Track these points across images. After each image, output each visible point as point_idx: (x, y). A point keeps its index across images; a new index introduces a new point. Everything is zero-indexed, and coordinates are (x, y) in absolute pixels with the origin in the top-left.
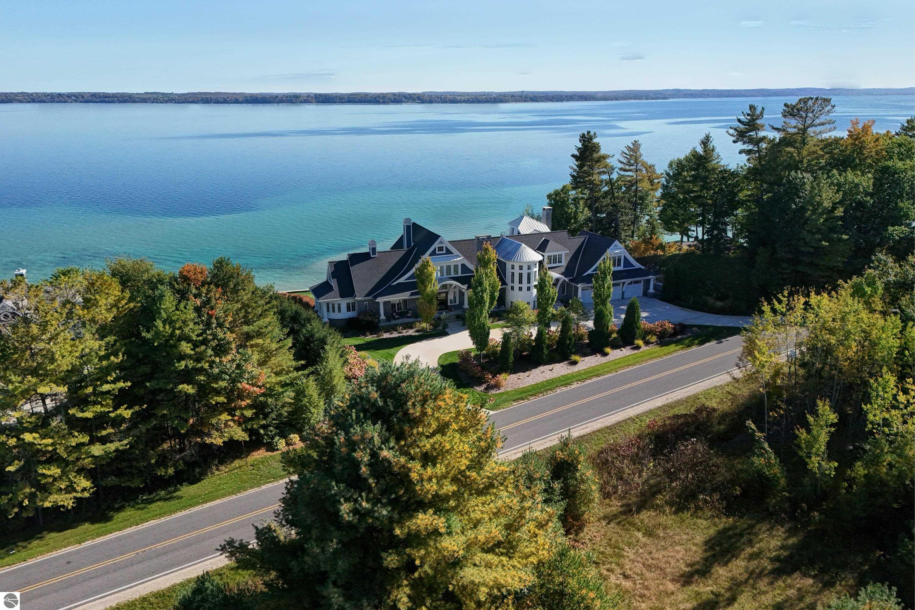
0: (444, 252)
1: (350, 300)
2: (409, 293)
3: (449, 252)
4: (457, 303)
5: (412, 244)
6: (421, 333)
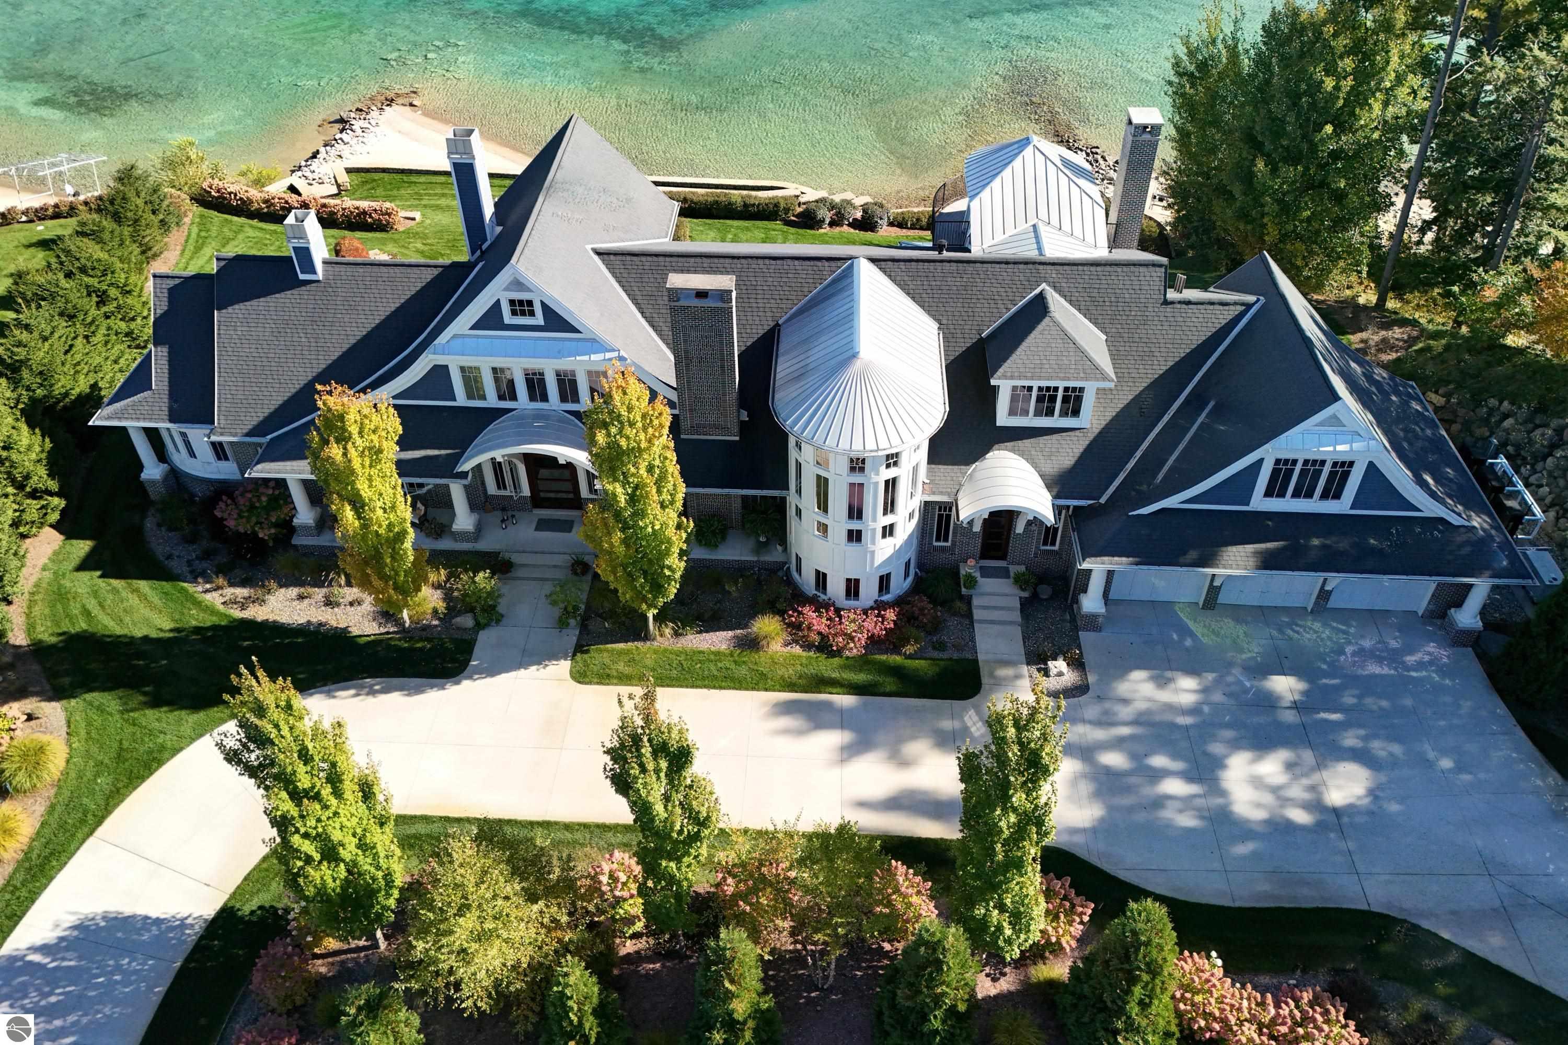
0: (539, 319)
5: (493, 232)
6: (388, 633)
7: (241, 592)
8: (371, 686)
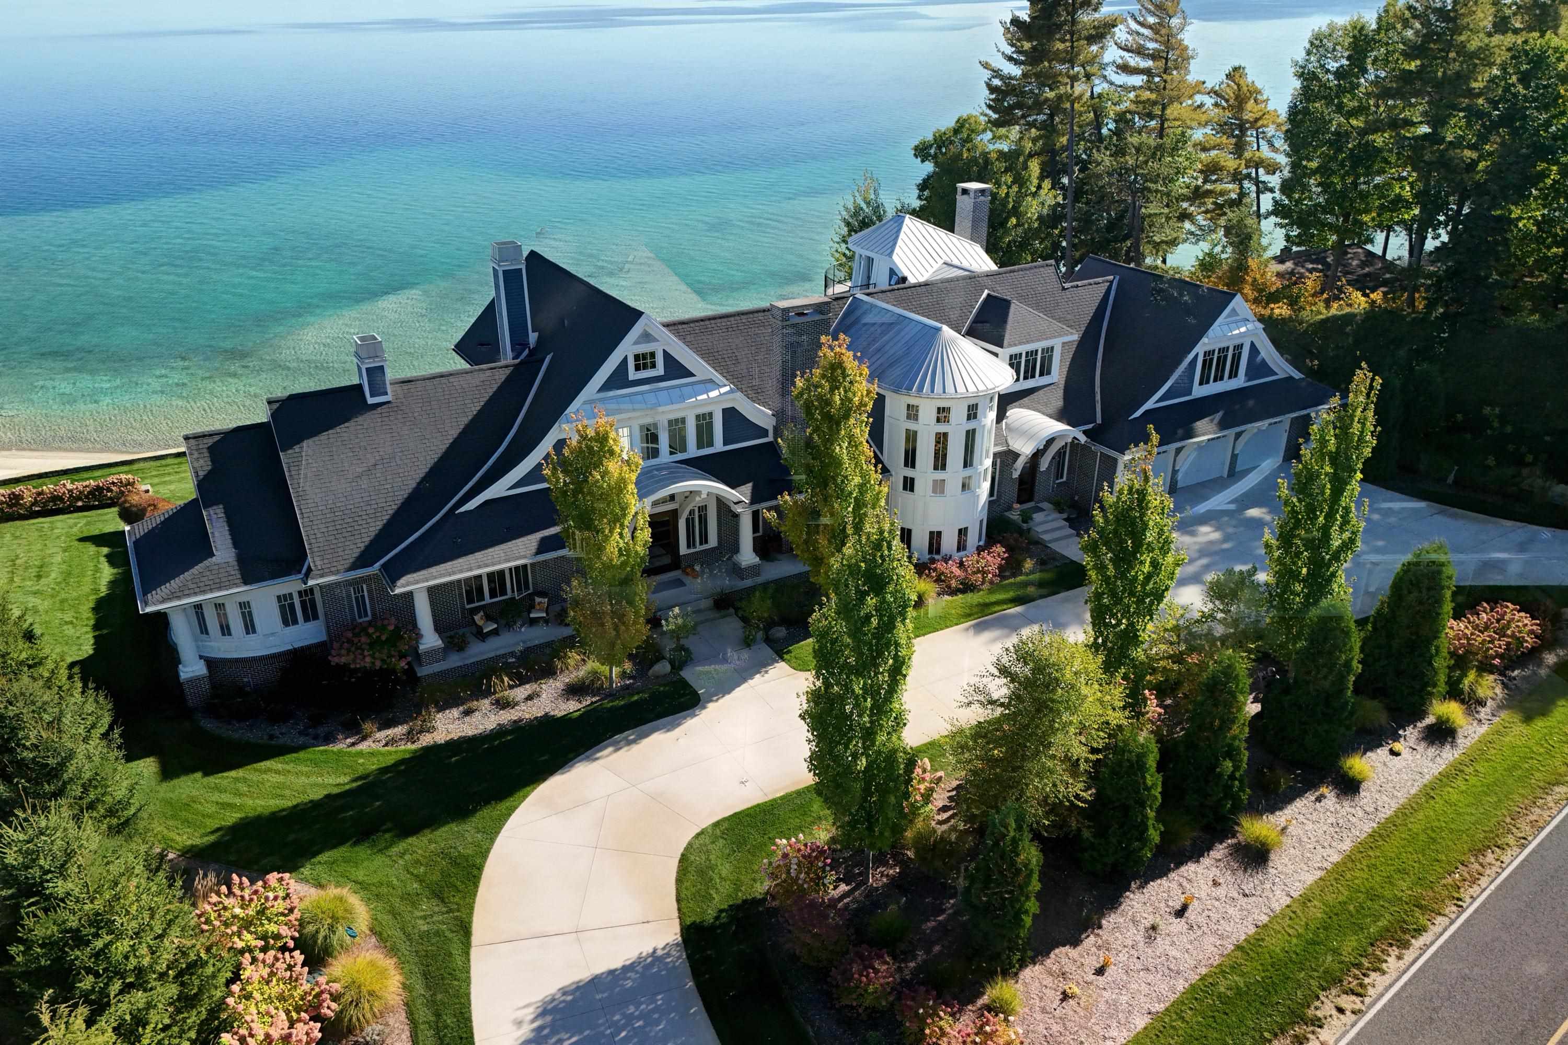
0: (660, 370)
1: (291, 586)
2: (530, 542)
3: (675, 369)
4: (713, 541)
5: (533, 337)
6: (592, 703)
7: (400, 730)
8: (626, 738)
